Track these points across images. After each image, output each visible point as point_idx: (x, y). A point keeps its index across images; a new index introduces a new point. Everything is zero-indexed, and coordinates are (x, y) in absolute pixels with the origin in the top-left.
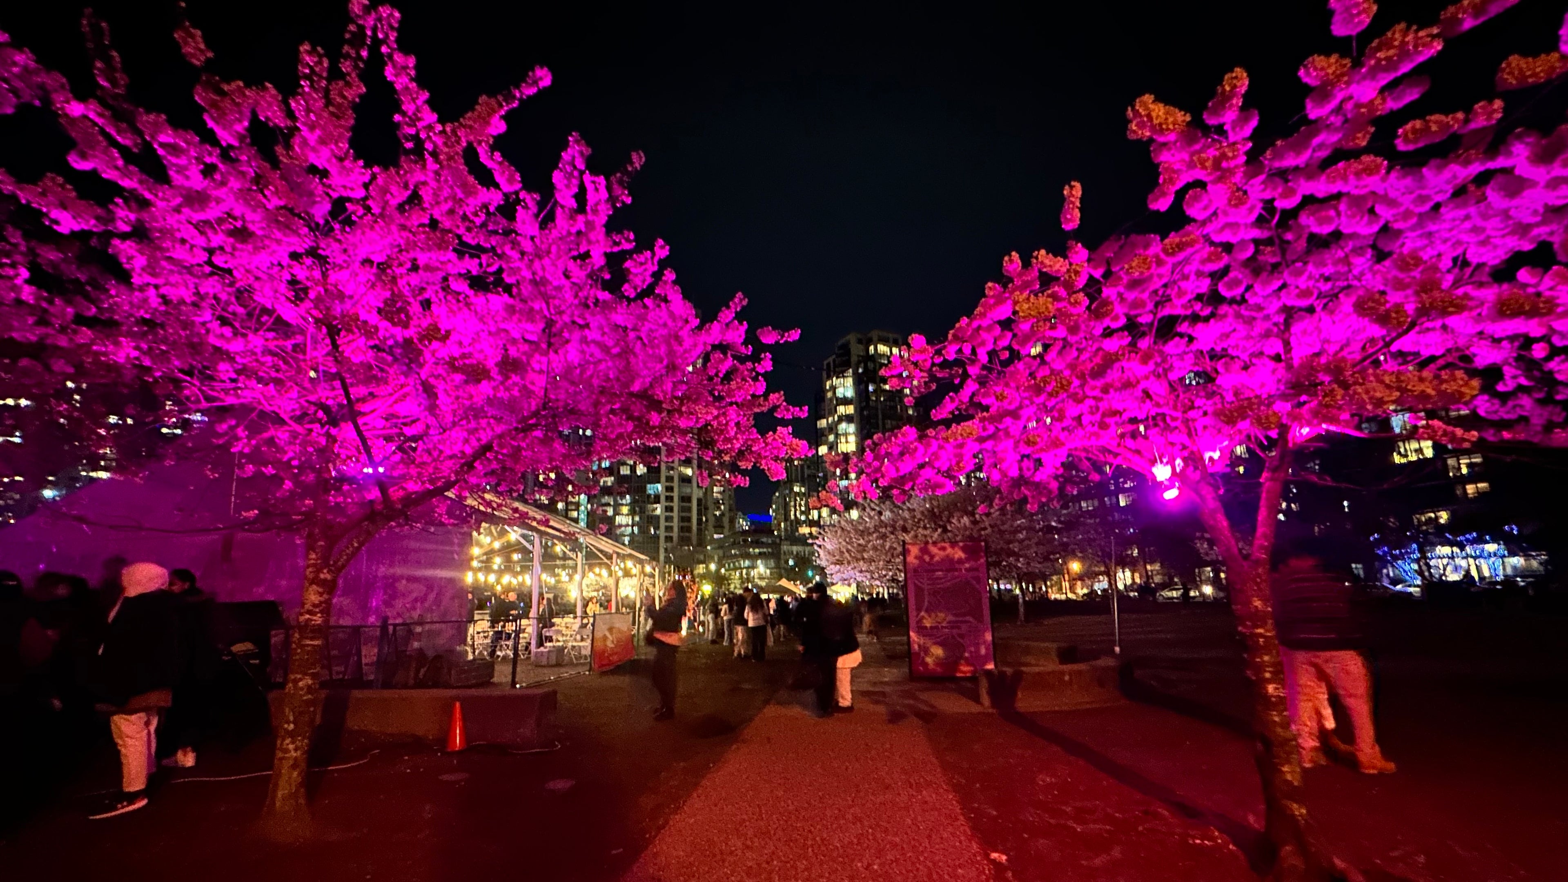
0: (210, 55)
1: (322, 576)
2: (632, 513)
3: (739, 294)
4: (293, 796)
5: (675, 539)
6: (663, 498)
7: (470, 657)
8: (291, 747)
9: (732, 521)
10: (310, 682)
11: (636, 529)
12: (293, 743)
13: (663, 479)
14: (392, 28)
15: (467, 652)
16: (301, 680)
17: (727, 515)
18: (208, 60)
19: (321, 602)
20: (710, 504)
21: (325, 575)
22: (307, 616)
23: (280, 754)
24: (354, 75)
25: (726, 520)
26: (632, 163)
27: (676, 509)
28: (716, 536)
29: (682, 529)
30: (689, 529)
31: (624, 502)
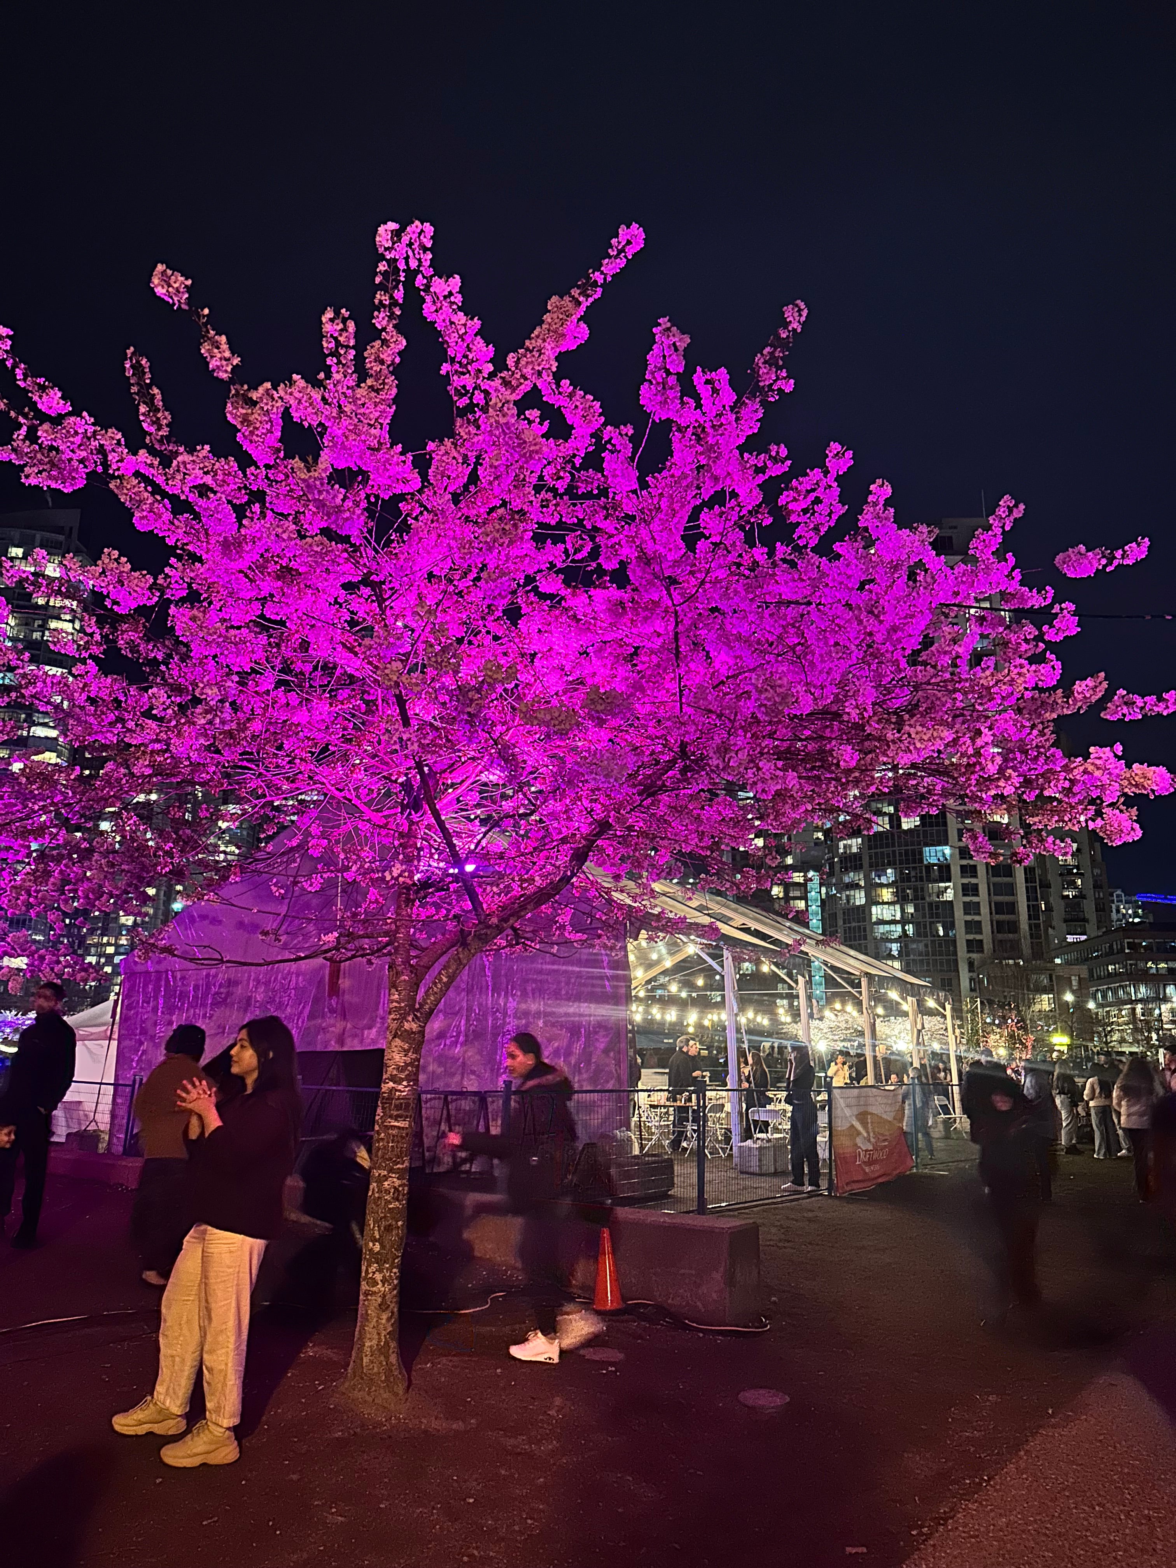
0: (236, 361)
1: (407, 1026)
2: (901, 899)
3: (1006, 501)
4: (383, 1350)
5: (988, 946)
6: (955, 871)
7: (636, 1151)
8: (378, 1277)
9: (1103, 909)
10: (397, 1183)
11: (910, 929)
12: (380, 1271)
13: (953, 834)
14: (425, 249)
15: (629, 1139)
16: (386, 1178)
17: (1090, 893)
18: (235, 368)
19: (407, 1065)
20: (1053, 878)
21: (411, 1025)
22: (391, 1084)
23: (364, 1286)
24: (390, 328)
25: (1089, 908)
26: (786, 325)
27: (983, 889)
28: (1070, 939)
29: (999, 927)
30: (1013, 927)
31: (884, 880)
